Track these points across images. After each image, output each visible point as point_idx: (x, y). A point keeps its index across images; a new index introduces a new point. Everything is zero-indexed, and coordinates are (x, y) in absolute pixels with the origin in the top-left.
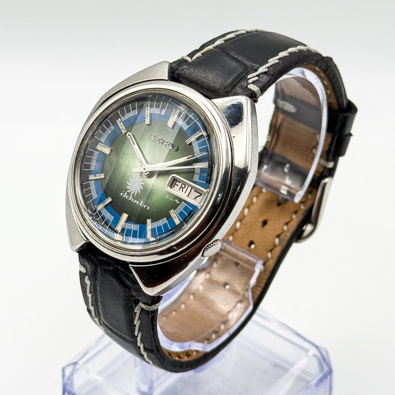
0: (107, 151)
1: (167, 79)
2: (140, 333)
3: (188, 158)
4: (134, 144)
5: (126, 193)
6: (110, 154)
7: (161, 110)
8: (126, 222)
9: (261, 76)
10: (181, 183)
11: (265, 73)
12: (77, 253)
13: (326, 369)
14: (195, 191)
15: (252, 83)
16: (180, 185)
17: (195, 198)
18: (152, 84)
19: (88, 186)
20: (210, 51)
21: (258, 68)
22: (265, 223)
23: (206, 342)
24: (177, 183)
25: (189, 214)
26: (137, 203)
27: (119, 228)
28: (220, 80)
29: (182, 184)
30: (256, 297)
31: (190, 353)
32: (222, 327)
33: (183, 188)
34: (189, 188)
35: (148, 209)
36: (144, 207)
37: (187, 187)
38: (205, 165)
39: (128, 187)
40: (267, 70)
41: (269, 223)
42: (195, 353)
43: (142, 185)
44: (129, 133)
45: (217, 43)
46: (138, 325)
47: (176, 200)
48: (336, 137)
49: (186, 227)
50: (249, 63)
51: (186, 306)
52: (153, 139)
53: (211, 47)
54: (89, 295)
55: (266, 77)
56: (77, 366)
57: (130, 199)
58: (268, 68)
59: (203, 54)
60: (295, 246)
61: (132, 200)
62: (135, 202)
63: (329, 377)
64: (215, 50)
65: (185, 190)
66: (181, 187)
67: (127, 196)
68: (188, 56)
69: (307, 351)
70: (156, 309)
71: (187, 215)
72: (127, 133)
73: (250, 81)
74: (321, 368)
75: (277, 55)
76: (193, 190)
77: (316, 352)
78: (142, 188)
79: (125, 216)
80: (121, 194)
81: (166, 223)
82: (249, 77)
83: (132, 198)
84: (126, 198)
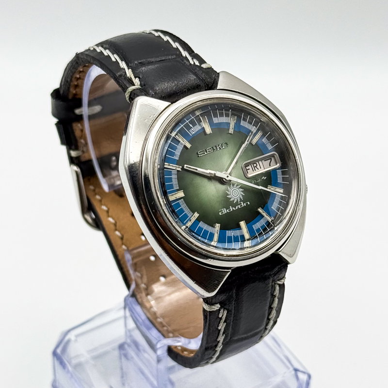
0: (180, 194)
1: (170, 103)
4: (197, 170)
6: (185, 195)
14: (265, 160)
17: (270, 165)
26: (239, 207)
29: (253, 164)
33: (256, 167)
34: (260, 162)
35: (249, 203)
36: (245, 205)
37: (258, 163)
39: (231, 200)
44: (185, 165)
47: (263, 178)
52: (206, 153)
57: (232, 210)
61: (234, 209)
62: (237, 208)
65: (258, 167)
66: (254, 167)
78: (242, 190)
79: (243, 223)
80: (220, 214)
83: (232, 207)
84: (228, 211)
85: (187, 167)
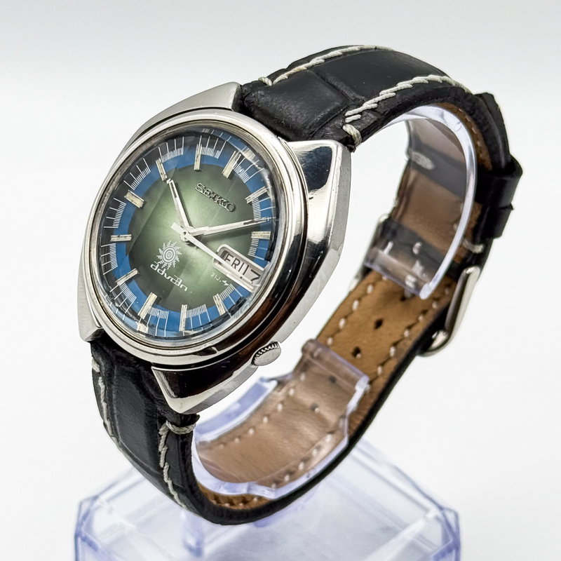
0: (138, 202)
1: (230, 108)
2: (166, 463)
3: (245, 224)
4: (176, 197)
5: (158, 265)
6: (142, 208)
7: (215, 151)
8: (153, 306)
9: (365, 113)
10: (234, 258)
11: (373, 110)
12: (89, 344)
13: (451, 540)
14: (252, 270)
15: (350, 123)
16: (232, 260)
17: (252, 280)
18: (211, 113)
19: (107, 250)
20: (301, 72)
21: (364, 102)
22: (379, 324)
23: (274, 486)
24: (229, 257)
25: (237, 302)
26: (171, 280)
27: (143, 314)
28: (305, 115)
29: (236, 259)
30: (355, 428)
31: (248, 500)
32: (301, 466)
33: (236, 265)
34: (245, 266)
35: (186, 290)
36: (181, 287)
37: (241, 263)
38: (266, 235)
39: (159, 257)
40: (375, 105)
41: (385, 324)
42: (255, 500)
43: (179, 256)
45: (314, 62)
46: (163, 453)
47: (225, 282)
48: (488, 210)
49: (232, 320)
50: (351, 95)
51: (256, 432)
52: (202, 192)
53: (303, 67)
54: (104, 405)
55: (373, 117)
56: (97, 503)
57: (162, 274)
58: (378, 103)
59: (290, 76)
60: (418, 361)
61: (165, 276)
62: (168, 278)
63: (454, 552)
64: (308, 71)
65: (238, 267)
66: (234, 263)
67: (159, 270)
68: (269, 77)
69: (427, 510)
70: (188, 432)
71: (235, 303)
72: (167, 179)
73: (348, 120)
74: (445, 538)
75: (395, 85)
76: (249, 269)
77: (438, 513)
78: (178, 260)
79: (153, 297)
80: (152, 266)
81: (205, 313)
82: (348, 113)
83: (165, 272)
84: (158, 271)
85: (172, 184)
